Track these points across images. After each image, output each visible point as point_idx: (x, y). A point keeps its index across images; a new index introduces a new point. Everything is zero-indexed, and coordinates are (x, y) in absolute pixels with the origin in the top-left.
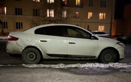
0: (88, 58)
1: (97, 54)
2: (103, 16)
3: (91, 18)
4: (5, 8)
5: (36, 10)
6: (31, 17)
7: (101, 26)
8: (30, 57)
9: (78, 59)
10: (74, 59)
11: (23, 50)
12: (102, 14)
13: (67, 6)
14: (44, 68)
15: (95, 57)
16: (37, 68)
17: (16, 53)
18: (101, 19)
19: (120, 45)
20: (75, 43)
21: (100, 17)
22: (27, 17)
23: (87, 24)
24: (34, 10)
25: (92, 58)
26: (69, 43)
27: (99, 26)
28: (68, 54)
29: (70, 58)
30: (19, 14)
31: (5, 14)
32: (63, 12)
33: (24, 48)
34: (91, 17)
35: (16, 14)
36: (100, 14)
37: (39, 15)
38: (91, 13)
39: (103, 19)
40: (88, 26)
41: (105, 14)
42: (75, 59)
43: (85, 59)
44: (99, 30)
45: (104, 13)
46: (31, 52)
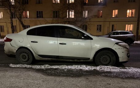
0: (81, 59)
1: (91, 56)
2: (132, 13)
3: (116, 17)
4: (28, 12)
5: (56, 12)
6: (51, 19)
7: (129, 25)
8: (23, 58)
9: (71, 61)
10: (66, 60)
11: (17, 51)
12: (131, 11)
13: (88, 5)
14: (26, 68)
15: (89, 59)
16: (19, 68)
17: (11, 53)
18: (129, 17)
19: (120, 45)
20: (66, 44)
21: (128, 15)
22: (46, 19)
23: (112, 23)
24: (54, 12)
25: (86, 60)
26: (60, 44)
27: (127, 25)
28: (60, 55)
29: (62, 60)
30: (40, 17)
31: (27, 17)
32: (84, 12)
33: (17, 49)
34: (117, 15)
35: (38, 17)
36: (128, 11)
37: (59, 17)
38: (117, 11)
39: (132, 17)
40: (113, 26)
41: (134, 11)
42: (68, 61)
43: (78, 61)
44: (126, 29)
45: (133, 9)
46: (24, 53)
